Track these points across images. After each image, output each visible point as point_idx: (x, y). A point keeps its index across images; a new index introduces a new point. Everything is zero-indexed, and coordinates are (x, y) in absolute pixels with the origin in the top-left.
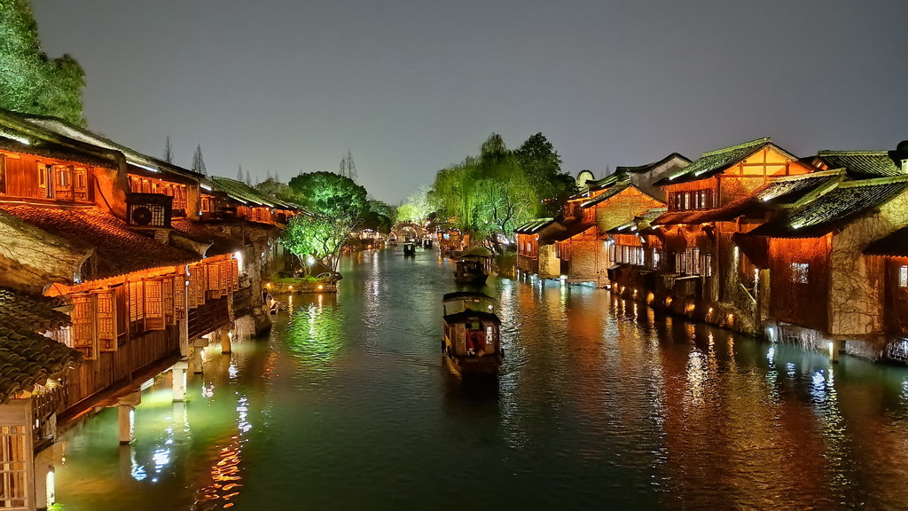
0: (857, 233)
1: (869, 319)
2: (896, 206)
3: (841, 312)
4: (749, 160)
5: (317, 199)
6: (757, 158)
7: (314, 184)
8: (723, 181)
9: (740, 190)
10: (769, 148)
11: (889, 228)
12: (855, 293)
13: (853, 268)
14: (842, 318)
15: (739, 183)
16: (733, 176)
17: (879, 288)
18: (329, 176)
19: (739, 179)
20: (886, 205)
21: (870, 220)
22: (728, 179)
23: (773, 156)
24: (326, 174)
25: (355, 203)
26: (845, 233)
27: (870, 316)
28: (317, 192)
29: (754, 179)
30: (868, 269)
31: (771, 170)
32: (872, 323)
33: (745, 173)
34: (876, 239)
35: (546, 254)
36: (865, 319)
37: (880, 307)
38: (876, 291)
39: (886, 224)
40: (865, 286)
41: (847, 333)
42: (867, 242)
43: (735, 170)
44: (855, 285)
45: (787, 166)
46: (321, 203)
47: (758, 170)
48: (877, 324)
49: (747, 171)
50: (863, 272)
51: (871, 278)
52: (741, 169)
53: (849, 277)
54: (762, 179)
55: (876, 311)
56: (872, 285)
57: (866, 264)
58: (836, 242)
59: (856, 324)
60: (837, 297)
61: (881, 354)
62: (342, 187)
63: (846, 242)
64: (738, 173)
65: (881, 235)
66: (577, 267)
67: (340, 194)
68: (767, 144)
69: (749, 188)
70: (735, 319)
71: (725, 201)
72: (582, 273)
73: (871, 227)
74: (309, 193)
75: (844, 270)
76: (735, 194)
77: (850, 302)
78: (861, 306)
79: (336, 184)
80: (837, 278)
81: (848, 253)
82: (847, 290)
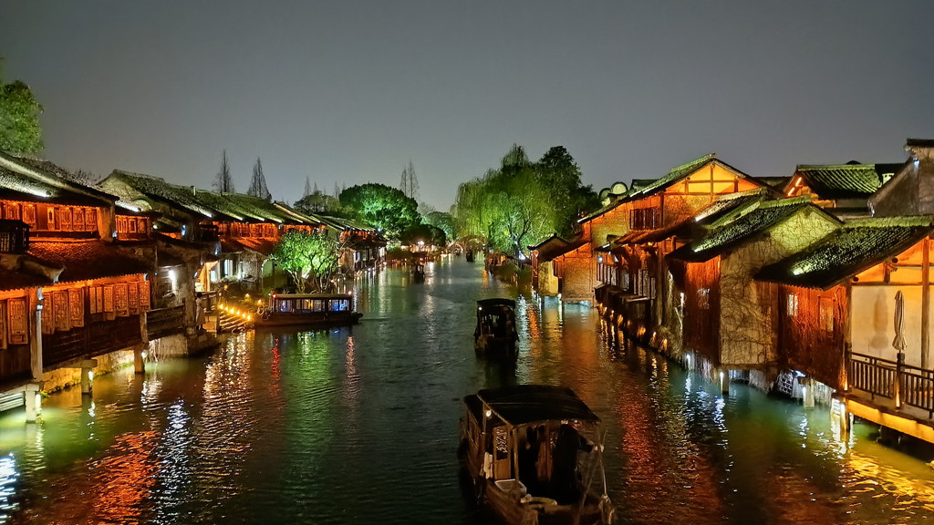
0: (748, 257)
1: (761, 348)
2: (790, 229)
3: (730, 340)
4: (693, 178)
5: (366, 211)
6: (704, 174)
7: (364, 197)
8: (666, 200)
9: (685, 208)
10: (714, 165)
11: (783, 253)
12: (745, 321)
13: (743, 295)
14: (731, 347)
15: (684, 201)
16: (677, 194)
17: (772, 316)
18: (380, 189)
19: (684, 197)
20: (780, 228)
21: (762, 243)
22: (672, 197)
23: (720, 173)
24: (377, 187)
25: (405, 215)
26: (733, 257)
27: (763, 345)
28: (366, 204)
29: (700, 198)
30: (759, 295)
31: (718, 188)
32: (764, 353)
33: (691, 190)
34: (769, 264)
35: (546, 271)
36: (757, 348)
37: (774, 335)
38: (768, 319)
39: (779, 248)
40: (757, 313)
41: (737, 362)
42: (759, 267)
43: (680, 187)
44: (746, 312)
45: (736, 183)
46: (370, 215)
47: (705, 188)
48: (770, 355)
49: (692, 188)
50: (754, 299)
51: (763, 305)
52: (686, 187)
53: (739, 304)
54: (709, 197)
55: (769, 340)
56: (764, 312)
57: (758, 290)
58: (724, 266)
59: (747, 353)
60: (727, 326)
61: (772, 385)
62: (392, 199)
63: (735, 267)
64: (682, 190)
65: (773, 259)
66: (570, 286)
67: (389, 206)
68: (711, 160)
69: (695, 206)
70: (668, 343)
71: (669, 220)
72: (577, 291)
73: (763, 251)
74: (359, 206)
75: (733, 296)
76: (679, 213)
77: (740, 330)
78: (753, 334)
79: (386, 196)
80: (726, 306)
81: (738, 278)
82: (737, 317)
